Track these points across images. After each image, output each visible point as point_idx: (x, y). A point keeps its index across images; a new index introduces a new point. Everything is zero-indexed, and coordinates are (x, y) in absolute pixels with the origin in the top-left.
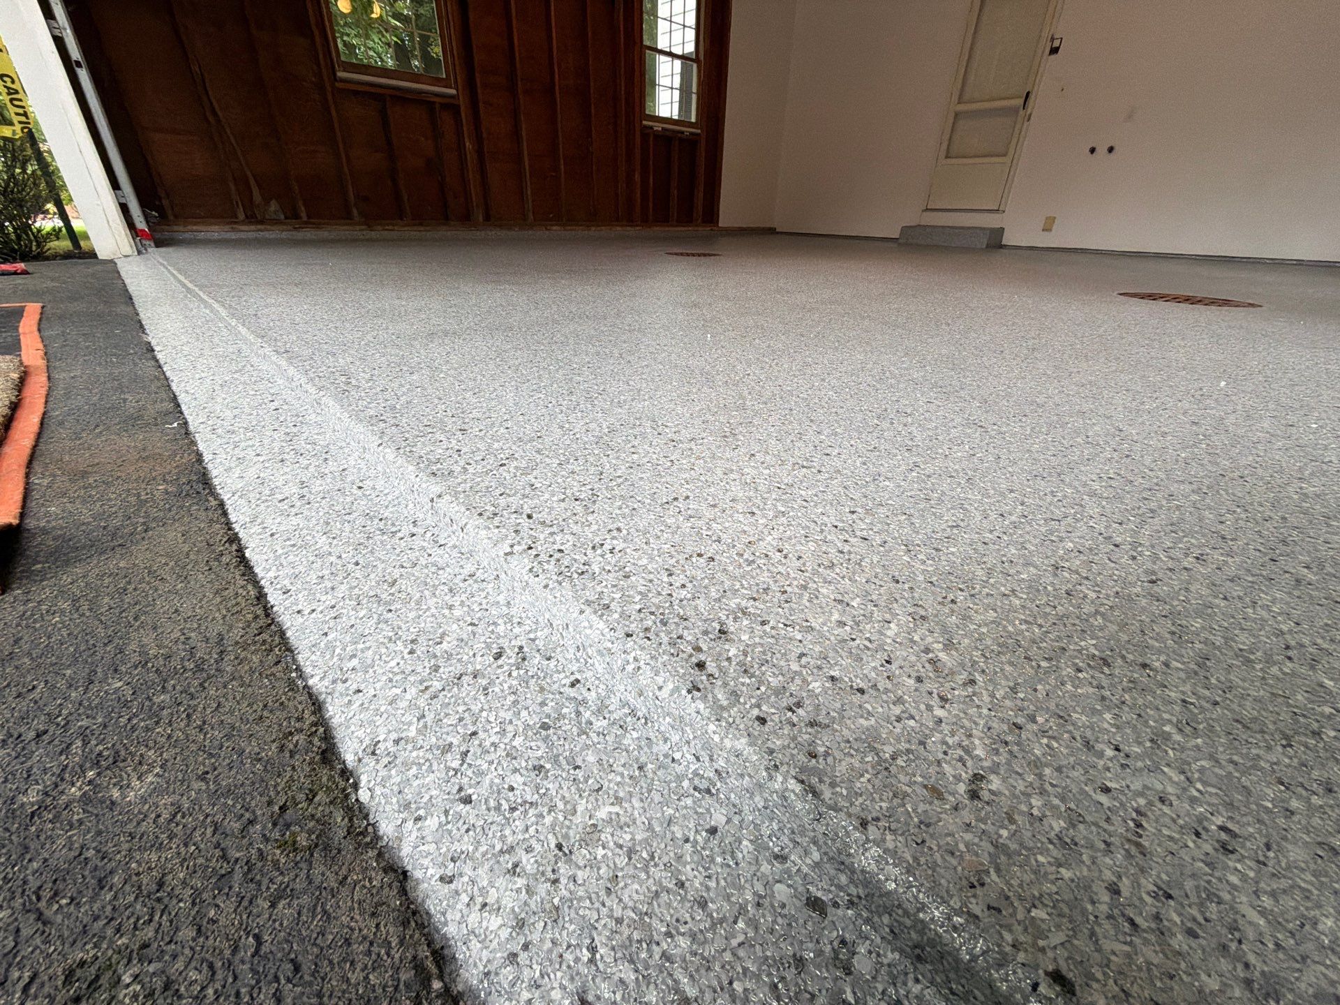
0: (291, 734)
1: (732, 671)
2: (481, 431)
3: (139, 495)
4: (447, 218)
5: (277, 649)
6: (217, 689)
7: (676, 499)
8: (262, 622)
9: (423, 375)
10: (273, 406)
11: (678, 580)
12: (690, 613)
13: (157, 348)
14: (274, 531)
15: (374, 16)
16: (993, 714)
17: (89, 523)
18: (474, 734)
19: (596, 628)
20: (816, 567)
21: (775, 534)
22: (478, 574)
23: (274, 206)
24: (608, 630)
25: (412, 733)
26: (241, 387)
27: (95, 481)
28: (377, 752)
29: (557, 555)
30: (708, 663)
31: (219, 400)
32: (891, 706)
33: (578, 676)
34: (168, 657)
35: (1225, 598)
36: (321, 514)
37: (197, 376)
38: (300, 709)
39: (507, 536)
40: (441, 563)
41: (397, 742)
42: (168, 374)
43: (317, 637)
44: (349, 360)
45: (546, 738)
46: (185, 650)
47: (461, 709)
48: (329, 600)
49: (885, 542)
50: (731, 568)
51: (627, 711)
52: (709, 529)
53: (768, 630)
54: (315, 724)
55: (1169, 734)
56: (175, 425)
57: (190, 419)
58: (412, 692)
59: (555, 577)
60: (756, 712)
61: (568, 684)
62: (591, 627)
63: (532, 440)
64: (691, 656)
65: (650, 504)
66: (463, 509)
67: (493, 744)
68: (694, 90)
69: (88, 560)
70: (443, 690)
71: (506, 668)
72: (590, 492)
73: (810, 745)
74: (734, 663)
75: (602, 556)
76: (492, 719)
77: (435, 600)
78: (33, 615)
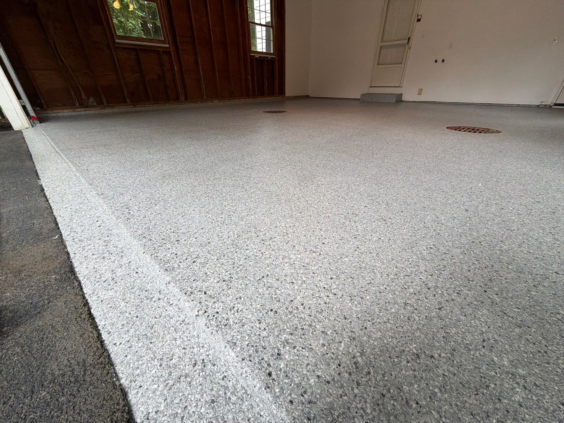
0: (115, 412)
1: (281, 376)
2: (185, 240)
3: (44, 282)
4: (168, 100)
5: (107, 366)
6: (84, 391)
7: (263, 277)
8: (100, 351)
9: (161, 205)
10: (98, 224)
11: (263, 326)
12: (267, 344)
13: (46, 189)
14: (102, 299)
15: (130, 10)
16: (375, 389)
17: (24, 302)
18: (186, 407)
19: (231, 355)
20: (316, 313)
21: (301, 295)
22: (186, 320)
23: (91, 100)
24: (235, 357)
25: (162, 408)
26: (83, 213)
27: (25, 275)
28: (149, 418)
29: (216, 315)
30: (273, 373)
31: (75, 221)
32: (339, 389)
33: (225, 374)
34: (63, 375)
35: (465, 316)
36: (121, 289)
37: (64, 206)
38: (118, 399)
39: (196, 305)
40: (171, 314)
41: (156, 412)
42: (51, 204)
43: (123, 358)
44: (129, 197)
45: (213, 408)
46: (70, 371)
47: (180, 394)
48: (126, 337)
49: (343, 295)
50: (283, 317)
51: (244, 391)
52: (276, 294)
53: (296, 351)
54: (124, 406)
55: (436, 393)
56: (57, 237)
57: (63, 232)
58: (162, 386)
59: (215, 328)
60: (289, 398)
61: (222, 378)
62: (229, 355)
63: (206, 245)
64: (266, 369)
65: (253, 281)
66: (179, 291)
67: (193, 412)
68: (272, 39)
69: (26, 322)
70: (174, 385)
71: (198, 371)
72: (229, 276)
73: (308, 414)
74: (282, 372)
75: (234, 314)
76: (193, 399)
77: (169, 336)
78: (5, 357)
